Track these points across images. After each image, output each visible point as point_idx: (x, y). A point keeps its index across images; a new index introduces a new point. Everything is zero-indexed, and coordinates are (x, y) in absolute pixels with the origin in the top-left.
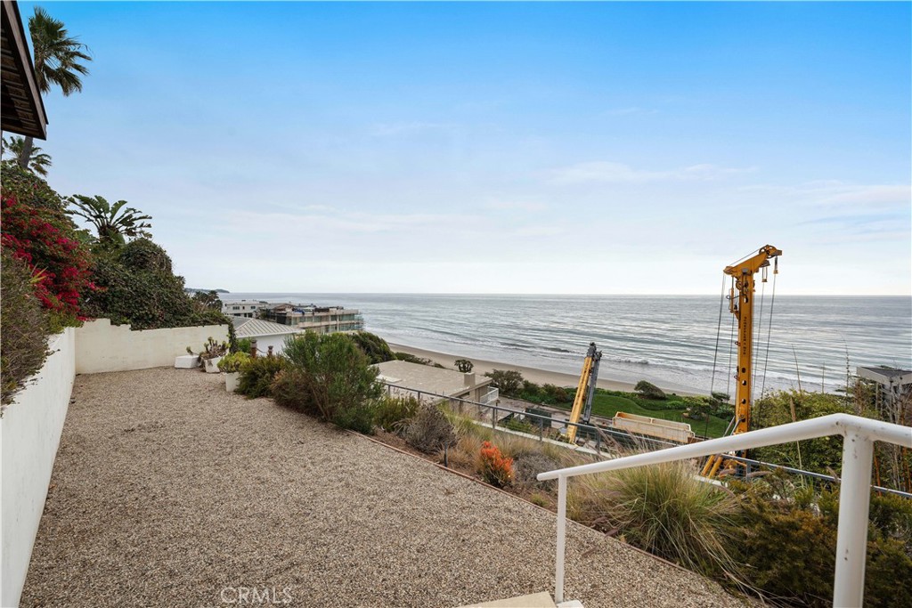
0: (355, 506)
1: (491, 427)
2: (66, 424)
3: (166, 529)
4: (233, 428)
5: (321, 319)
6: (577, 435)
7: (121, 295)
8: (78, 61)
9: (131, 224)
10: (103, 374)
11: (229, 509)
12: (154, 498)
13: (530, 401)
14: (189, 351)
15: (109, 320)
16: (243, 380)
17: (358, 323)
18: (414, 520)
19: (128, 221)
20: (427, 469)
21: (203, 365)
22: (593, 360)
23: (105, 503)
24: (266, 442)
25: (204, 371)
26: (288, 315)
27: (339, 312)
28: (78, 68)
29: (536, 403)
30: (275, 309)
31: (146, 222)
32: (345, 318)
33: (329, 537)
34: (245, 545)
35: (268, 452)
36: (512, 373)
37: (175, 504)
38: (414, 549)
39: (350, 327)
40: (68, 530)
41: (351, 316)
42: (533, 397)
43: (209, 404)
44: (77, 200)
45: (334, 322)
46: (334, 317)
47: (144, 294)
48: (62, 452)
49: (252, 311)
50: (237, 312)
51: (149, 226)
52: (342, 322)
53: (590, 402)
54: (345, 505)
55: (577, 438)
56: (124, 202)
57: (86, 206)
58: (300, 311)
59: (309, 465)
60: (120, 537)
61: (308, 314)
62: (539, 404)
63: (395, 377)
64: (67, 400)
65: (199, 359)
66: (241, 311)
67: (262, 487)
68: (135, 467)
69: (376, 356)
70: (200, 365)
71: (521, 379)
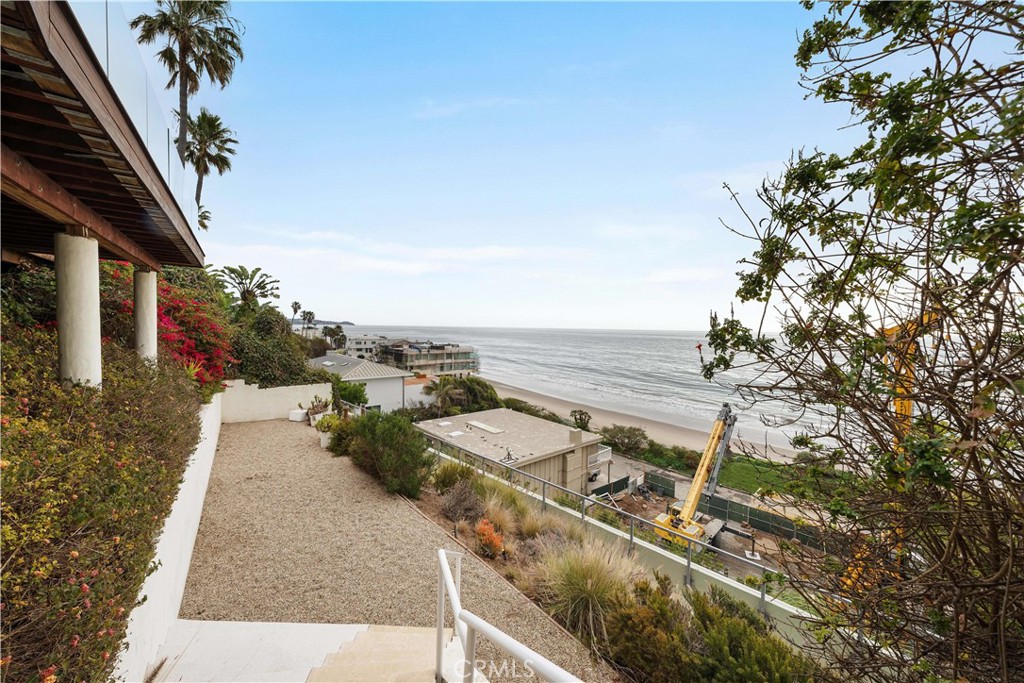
0: (374, 557)
1: (541, 498)
2: (213, 469)
3: (258, 554)
4: (316, 483)
5: (436, 356)
6: (699, 509)
7: (252, 360)
8: (229, 145)
9: (264, 287)
10: (239, 424)
11: (296, 546)
12: (255, 532)
13: (653, 464)
14: (300, 406)
15: (243, 381)
16: (333, 439)
17: (473, 362)
18: (407, 572)
19: (261, 286)
20: (439, 535)
21: (309, 420)
22: (725, 424)
23: (229, 531)
24: (335, 498)
25: (310, 425)
26: (405, 352)
27: (455, 350)
28: (229, 151)
29: (661, 467)
30: (393, 346)
31: (275, 285)
32: (460, 356)
33: (347, 574)
34: (299, 571)
35: (333, 507)
36: (635, 429)
37: (266, 538)
38: (396, 591)
39: (465, 366)
40: (209, 545)
41: (466, 354)
42: (657, 460)
43: (305, 459)
44: (226, 271)
45: (449, 361)
46: (449, 355)
47: (268, 358)
48: (209, 492)
49: (372, 346)
50: (359, 347)
51: (277, 288)
52: (458, 361)
53: (715, 474)
54: (368, 554)
55: (700, 514)
56: (259, 269)
57: (233, 275)
58: (416, 348)
59: (357, 522)
60: (235, 554)
61: (424, 352)
62: (665, 468)
63: (498, 427)
64: (215, 448)
65: (307, 414)
66: (362, 346)
67: (320, 533)
68: (248, 508)
69: (483, 403)
70: (307, 421)
71: (645, 438)
